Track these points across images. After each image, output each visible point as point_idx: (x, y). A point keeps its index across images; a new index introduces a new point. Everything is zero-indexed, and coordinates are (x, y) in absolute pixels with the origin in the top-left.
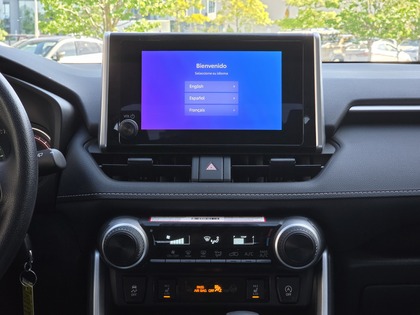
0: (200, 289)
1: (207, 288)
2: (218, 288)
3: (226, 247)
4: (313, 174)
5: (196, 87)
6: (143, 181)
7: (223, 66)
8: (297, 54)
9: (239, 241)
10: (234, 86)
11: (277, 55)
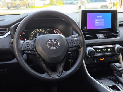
0: (101, 59)
1: (102, 59)
2: (104, 59)
5: (97, 20)
6: (89, 39)
7: (101, 16)
8: (114, 13)
9: (109, 50)
10: (103, 20)
11: (111, 14)
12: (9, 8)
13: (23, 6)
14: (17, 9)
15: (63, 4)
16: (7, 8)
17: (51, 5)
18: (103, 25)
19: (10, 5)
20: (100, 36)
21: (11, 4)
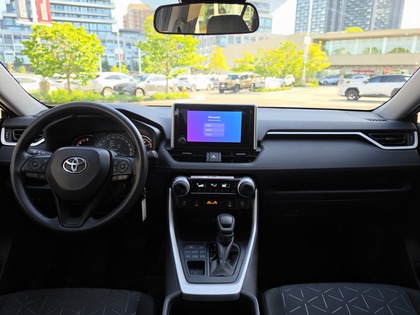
0: (209, 202)
2: (216, 202)
3: (219, 188)
4: (252, 159)
5: (208, 126)
7: (219, 117)
9: (224, 186)
10: (223, 125)
11: (241, 113)
12: (222, 91)
13: (246, 88)
14: (235, 92)
15: (320, 84)
16: (218, 91)
17: (295, 86)
18: (223, 135)
19: (223, 86)
20: (214, 156)
21: (226, 84)
